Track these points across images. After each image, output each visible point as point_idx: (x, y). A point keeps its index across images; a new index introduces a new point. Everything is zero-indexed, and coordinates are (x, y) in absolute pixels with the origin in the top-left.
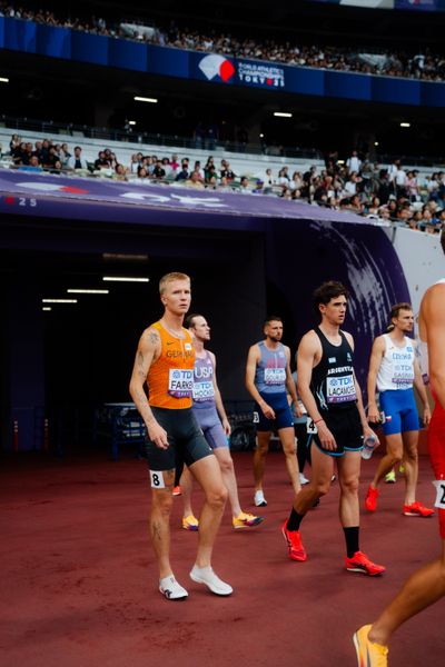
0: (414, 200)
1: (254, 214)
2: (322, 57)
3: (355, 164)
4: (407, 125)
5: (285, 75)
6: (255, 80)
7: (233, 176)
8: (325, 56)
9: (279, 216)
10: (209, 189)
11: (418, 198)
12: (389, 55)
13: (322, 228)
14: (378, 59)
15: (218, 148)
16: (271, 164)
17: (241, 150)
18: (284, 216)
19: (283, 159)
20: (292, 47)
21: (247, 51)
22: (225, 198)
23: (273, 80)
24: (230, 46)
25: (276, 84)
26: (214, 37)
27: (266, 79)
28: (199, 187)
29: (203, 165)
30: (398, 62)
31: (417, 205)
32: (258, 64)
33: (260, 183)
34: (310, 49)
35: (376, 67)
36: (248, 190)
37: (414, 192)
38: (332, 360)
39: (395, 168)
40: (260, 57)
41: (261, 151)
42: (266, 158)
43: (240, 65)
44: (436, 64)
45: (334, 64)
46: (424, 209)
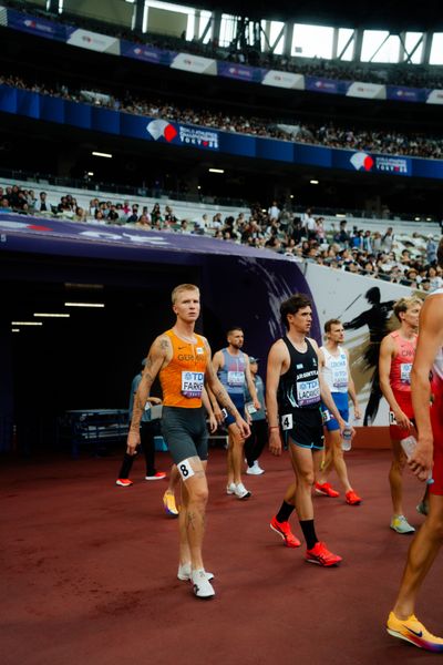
0: (322, 242)
1: (192, 251)
2: (248, 125)
3: (274, 212)
4: (316, 182)
5: (218, 139)
6: (193, 141)
7: (175, 220)
8: (251, 125)
9: (212, 252)
10: (155, 230)
11: (325, 241)
12: (301, 126)
13: (248, 263)
14: (293, 129)
15: (163, 197)
16: (207, 212)
17: (181, 199)
18: (217, 253)
19: (217, 207)
20: (224, 117)
21: (187, 118)
22: (168, 237)
23: (208, 142)
24: (173, 113)
25: (211, 145)
26: (160, 106)
27: (202, 141)
28: (147, 228)
29: (150, 210)
30: (308, 132)
31: (325, 246)
32: (196, 129)
33: (196, 226)
34: (238, 118)
35: (291, 135)
36: (188, 231)
37: (322, 235)
38: (300, 366)
39: (306, 216)
40: (198, 123)
41: (198, 200)
42: (202, 206)
43: (182, 129)
44: (338, 135)
45: (258, 131)
46: (329, 248)
